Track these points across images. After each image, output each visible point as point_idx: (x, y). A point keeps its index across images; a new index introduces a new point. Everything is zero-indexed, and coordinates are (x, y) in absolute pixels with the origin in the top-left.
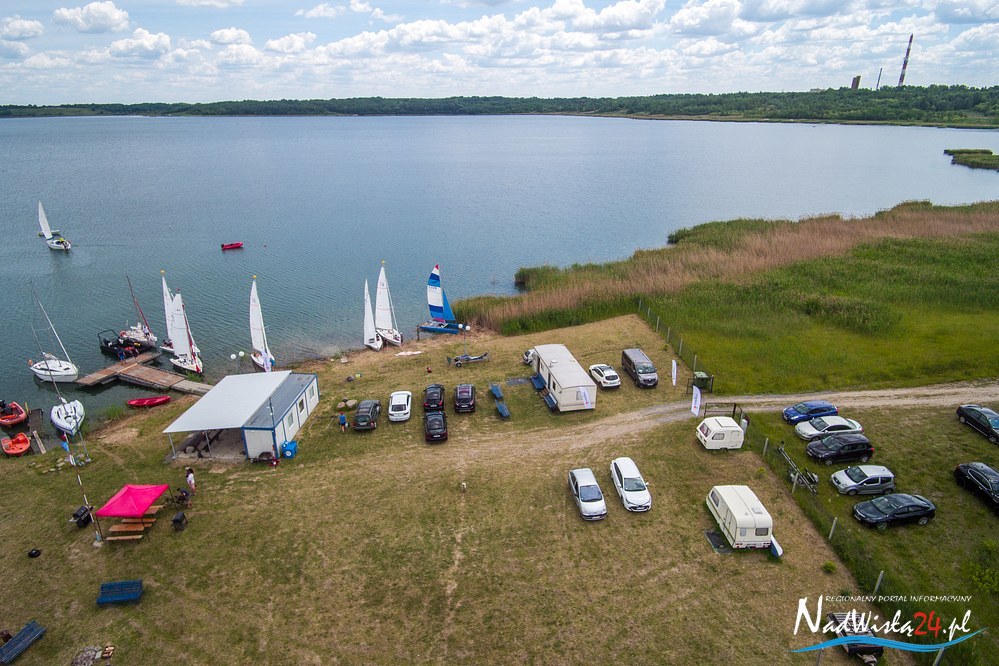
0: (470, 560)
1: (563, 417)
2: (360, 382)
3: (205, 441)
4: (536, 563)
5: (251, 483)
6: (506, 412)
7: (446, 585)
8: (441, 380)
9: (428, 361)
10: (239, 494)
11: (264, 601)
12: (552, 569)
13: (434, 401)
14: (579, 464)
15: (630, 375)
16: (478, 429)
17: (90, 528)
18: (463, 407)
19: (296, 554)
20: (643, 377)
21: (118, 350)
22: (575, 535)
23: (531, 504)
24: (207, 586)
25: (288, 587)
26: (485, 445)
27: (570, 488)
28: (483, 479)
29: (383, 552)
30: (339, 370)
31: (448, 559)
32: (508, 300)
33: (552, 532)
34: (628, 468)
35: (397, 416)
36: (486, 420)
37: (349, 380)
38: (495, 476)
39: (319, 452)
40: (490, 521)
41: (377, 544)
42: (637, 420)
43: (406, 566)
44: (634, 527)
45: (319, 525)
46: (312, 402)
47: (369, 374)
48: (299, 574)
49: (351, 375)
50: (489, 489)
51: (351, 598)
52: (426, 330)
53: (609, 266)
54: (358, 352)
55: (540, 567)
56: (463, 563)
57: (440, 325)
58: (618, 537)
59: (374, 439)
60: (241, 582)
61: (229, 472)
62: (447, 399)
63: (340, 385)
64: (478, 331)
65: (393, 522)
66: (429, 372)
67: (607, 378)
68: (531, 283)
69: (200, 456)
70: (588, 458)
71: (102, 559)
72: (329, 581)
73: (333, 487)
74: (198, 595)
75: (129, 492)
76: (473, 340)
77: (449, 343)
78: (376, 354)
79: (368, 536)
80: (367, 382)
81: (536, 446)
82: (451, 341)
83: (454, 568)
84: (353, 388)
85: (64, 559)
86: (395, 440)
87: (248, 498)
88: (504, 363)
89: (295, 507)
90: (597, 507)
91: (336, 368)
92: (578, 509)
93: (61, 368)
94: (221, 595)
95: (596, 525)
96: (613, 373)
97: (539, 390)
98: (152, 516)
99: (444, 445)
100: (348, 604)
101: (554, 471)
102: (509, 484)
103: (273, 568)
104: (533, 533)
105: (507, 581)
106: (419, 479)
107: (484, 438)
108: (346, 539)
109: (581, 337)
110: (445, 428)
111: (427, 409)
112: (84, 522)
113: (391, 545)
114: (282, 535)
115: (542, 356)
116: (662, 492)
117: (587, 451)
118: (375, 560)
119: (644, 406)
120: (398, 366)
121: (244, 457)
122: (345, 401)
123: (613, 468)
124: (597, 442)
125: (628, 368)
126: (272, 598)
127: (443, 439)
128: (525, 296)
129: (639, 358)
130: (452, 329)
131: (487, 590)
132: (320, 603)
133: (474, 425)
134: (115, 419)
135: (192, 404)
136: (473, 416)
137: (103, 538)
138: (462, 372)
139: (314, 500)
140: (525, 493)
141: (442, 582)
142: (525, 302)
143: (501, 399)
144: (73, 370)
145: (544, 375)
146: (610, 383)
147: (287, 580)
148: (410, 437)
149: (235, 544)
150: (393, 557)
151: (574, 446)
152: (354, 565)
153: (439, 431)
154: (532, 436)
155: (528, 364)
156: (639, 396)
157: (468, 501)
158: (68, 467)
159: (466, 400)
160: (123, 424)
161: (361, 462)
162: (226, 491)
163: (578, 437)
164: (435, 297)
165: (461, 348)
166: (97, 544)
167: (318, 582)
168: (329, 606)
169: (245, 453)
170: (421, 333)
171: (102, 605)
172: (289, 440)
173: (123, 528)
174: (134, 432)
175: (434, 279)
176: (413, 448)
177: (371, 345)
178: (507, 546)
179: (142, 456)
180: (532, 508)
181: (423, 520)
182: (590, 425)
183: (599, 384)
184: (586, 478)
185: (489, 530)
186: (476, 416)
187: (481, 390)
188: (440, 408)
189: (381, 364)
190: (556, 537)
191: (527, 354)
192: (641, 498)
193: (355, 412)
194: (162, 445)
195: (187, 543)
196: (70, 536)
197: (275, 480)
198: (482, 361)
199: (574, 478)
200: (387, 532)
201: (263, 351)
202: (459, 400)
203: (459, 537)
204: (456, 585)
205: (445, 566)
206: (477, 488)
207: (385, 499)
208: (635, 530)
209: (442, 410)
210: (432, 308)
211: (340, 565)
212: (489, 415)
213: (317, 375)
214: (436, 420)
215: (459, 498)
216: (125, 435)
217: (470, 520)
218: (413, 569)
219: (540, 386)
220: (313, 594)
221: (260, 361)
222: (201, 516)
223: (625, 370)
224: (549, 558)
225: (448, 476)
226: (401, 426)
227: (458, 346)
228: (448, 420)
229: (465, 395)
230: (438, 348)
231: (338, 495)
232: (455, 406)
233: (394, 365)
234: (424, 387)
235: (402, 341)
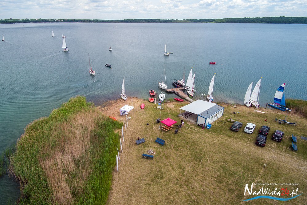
2: (238, 115)
3: (188, 115)
5: (195, 130)
6: (296, 148)
8: (269, 125)
9: (267, 117)
10: (192, 132)
11: (189, 162)
13: (264, 132)
16: (279, 149)
17: (159, 124)
18: (276, 139)
19: (201, 155)
21: (176, 85)
24: (177, 150)
25: (196, 162)
26: (280, 156)
28: (274, 167)
29: (227, 170)
30: (232, 109)
35: (247, 131)
36: (285, 147)
37: (234, 113)
38: (280, 169)
39: (217, 131)
41: (226, 166)
43: (233, 178)
45: (210, 151)
46: (220, 115)
47: (241, 114)
48: (200, 161)
49: (235, 112)
50: (276, 172)
51: (212, 176)
52: (270, 106)
54: (241, 105)
57: (277, 106)
59: (236, 135)
60: (186, 154)
61: (191, 125)
62: (270, 133)
63: (230, 113)
64: (295, 113)
65: (234, 163)
66: (266, 121)
69: (186, 118)
71: (159, 132)
72: (208, 168)
73: (218, 143)
74: (175, 151)
75: (168, 119)
76: (290, 116)
77: (279, 113)
78: (247, 108)
79: (224, 162)
80: (240, 116)
82: (280, 113)
84: (234, 116)
85: (152, 128)
86: (244, 138)
87: (193, 134)
88: (303, 129)
89: (205, 143)
91: (231, 108)
93: (164, 86)
94: (180, 154)
98: (171, 127)
99: (262, 148)
100: (211, 177)
102: (286, 175)
103: (194, 155)
106: (248, 154)
107: (281, 153)
108: (217, 159)
110: (265, 142)
111: (260, 133)
112: (158, 122)
113: (231, 169)
114: (199, 148)
118: (224, 170)
120: (254, 115)
121: (196, 123)
122: (231, 119)
126: (191, 163)
127: (263, 146)
130: (283, 109)
132: (203, 172)
133: (278, 147)
134: (171, 101)
135: (188, 104)
136: (279, 144)
137: (161, 127)
138: (280, 126)
139: (211, 144)
143: (295, 142)
144: (166, 87)
147: (197, 161)
148: (250, 140)
149: (187, 144)
150: (230, 173)
152: (216, 168)
153: (262, 143)
154: (305, 162)
157: (265, 171)
158: (159, 109)
159: (278, 137)
160: (172, 103)
161: (229, 140)
162: (189, 129)
164: (278, 95)
165: (284, 117)
166: (159, 128)
167: (205, 166)
168: (205, 174)
169: (197, 122)
170: (268, 106)
171: (156, 142)
172: (210, 123)
173: (165, 127)
174: (173, 106)
175: (281, 89)
176: (249, 144)
177: (246, 105)
179: (173, 112)
181: (244, 168)
186: (281, 144)
187: (287, 136)
188: (266, 135)
189: (247, 112)
193: (232, 124)
194: (178, 112)
195: (176, 138)
196: (155, 124)
197: (202, 133)
198: (292, 125)
200: (230, 165)
201: (210, 95)
202: (275, 135)
203: (256, 181)
206: (270, 169)
207: (233, 155)
209: (266, 136)
210: (275, 99)
211: (212, 165)
212: (287, 146)
213: (224, 108)
214: (262, 138)
215: (262, 168)
216: (171, 106)
217: (263, 178)
218: (235, 181)
220: (202, 168)
221: (209, 98)
222: (181, 133)
225: (260, 159)
226: (248, 135)
227: (283, 116)
228: (267, 141)
229: (279, 135)
230: (273, 114)
231: (219, 146)
232: (273, 137)
233: (253, 114)
234: (262, 125)
235: (259, 107)
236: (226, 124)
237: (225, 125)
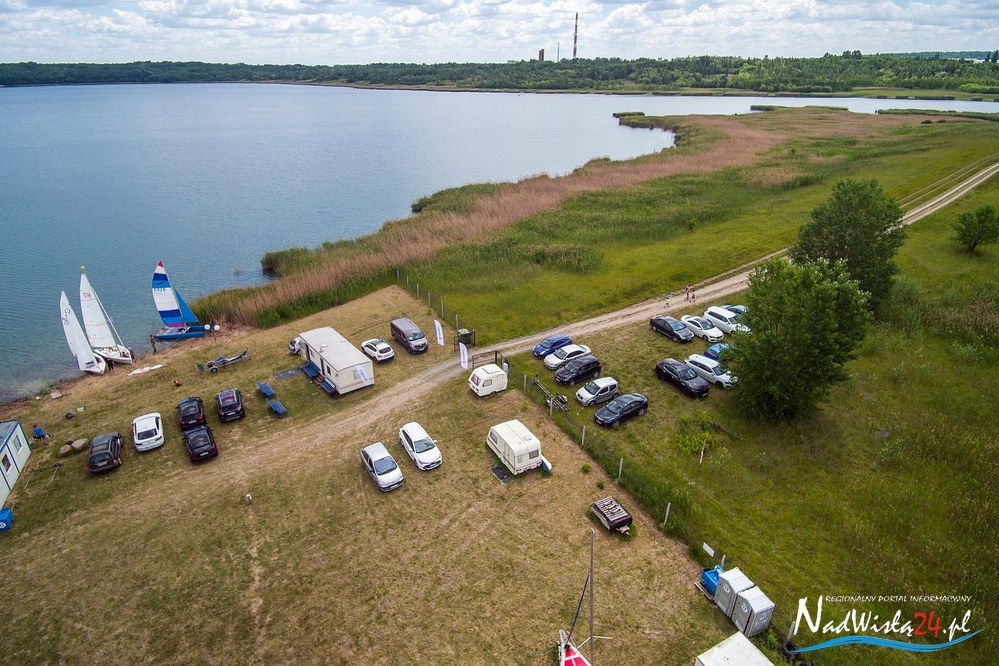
0: (272, 571)
1: (344, 400)
2: (85, 416)
4: (343, 549)
6: (282, 409)
7: (249, 605)
8: (195, 392)
9: (174, 374)
12: (361, 549)
13: (192, 417)
14: (369, 441)
15: (402, 344)
16: (253, 434)
18: (230, 414)
20: (414, 344)
22: (377, 510)
23: (327, 494)
26: (265, 448)
27: (364, 466)
28: (269, 484)
29: (165, 598)
30: (51, 408)
31: (246, 578)
32: (259, 290)
33: (354, 514)
34: (416, 431)
35: (145, 444)
36: (260, 422)
37: (69, 417)
38: (283, 478)
39: (46, 512)
40: (286, 525)
41: (155, 592)
42: (416, 385)
44: (430, 484)
45: (70, 596)
46: (20, 454)
47: (94, 405)
49: (70, 411)
50: (279, 492)
52: (162, 339)
54: (74, 381)
55: (348, 551)
56: (264, 577)
57: (180, 330)
58: (418, 498)
59: (122, 476)
63: (57, 426)
64: (230, 329)
65: (170, 562)
66: (178, 385)
67: (381, 352)
68: (282, 267)
70: (376, 433)
73: (78, 547)
76: (225, 340)
77: (196, 348)
78: (100, 379)
79: (140, 587)
80: (96, 414)
81: (321, 435)
82: (199, 346)
83: (256, 584)
84: (76, 426)
86: (151, 472)
88: (268, 357)
90: (396, 475)
91: (46, 406)
92: (375, 484)
95: (396, 493)
96: (385, 345)
97: (314, 378)
99: (216, 462)
101: (345, 454)
102: (300, 480)
104: (335, 522)
105: (317, 577)
106: (192, 506)
107: (262, 442)
108: (112, 599)
109: (347, 316)
110: (213, 442)
111: (185, 427)
113: (172, 587)
115: (309, 342)
116: (449, 444)
117: (374, 426)
119: (420, 371)
120: (135, 387)
122: (70, 443)
123: (402, 436)
124: (382, 415)
125: (399, 338)
127: (213, 455)
128: (277, 282)
129: (407, 326)
130: (196, 332)
131: (297, 593)
133: (248, 431)
136: (245, 421)
138: (220, 377)
140: (319, 485)
141: (245, 604)
142: (279, 289)
143: (272, 396)
145: (316, 361)
146: (384, 356)
148: (170, 463)
150: (178, 599)
151: (360, 425)
153: (206, 448)
154: (315, 426)
155: (296, 354)
156: (413, 362)
157: (257, 512)
159: (232, 407)
161: (111, 508)
163: (363, 415)
164: (165, 299)
165: (213, 352)
170: (158, 345)
175: (160, 280)
176: (177, 475)
177: (93, 369)
178: (310, 542)
180: (329, 497)
181: (207, 548)
182: (372, 401)
183: (373, 359)
184: (378, 452)
185: (287, 533)
186: (248, 421)
187: (248, 392)
188: (202, 422)
189: (110, 389)
190: (359, 517)
191: (293, 343)
192: (432, 456)
193: (86, 453)
198: (242, 361)
199: (366, 456)
200: (164, 574)
202: (224, 409)
203: (254, 552)
204: (261, 602)
205: (244, 586)
206: (266, 495)
207: (153, 540)
208: (431, 486)
209: (205, 423)
210: (164, 314)
212: (262, 416)
213: (20, 420)
214: (199, 436)
215: (246, 511)
217: (263, 531)
218: (207, 603)
219: (313, 373)
223: (397, 340)
224: (355, 540)
225: (228, 492)
226: (156, 454)
227: (209, 349)
228: (214, 434)
229: (230, 402)
230: (184, 356)
231: (88, 553)
232: (221, 416)
233: (129, 386)
234: (175, 404)
236: (63, 469)
237: (62, 474)
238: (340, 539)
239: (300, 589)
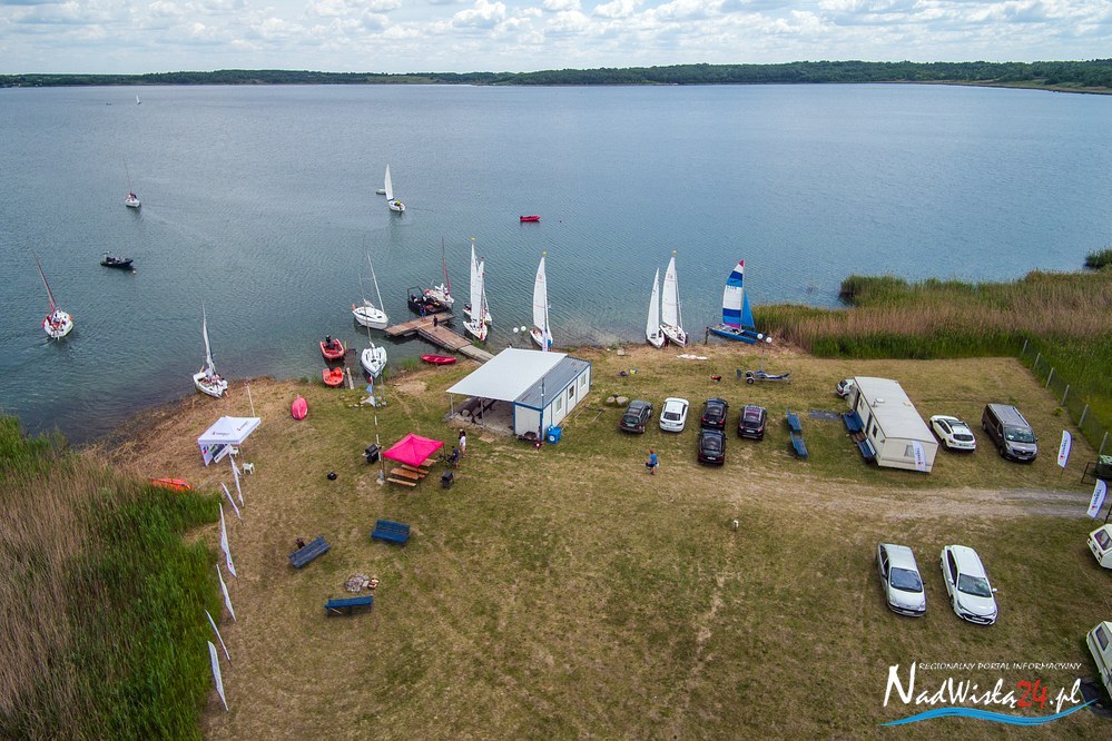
0: (731, 612)
1: (881, 473)
2: (634, 379)
3: (481, 408)
4: (814, 642)
5: (513, 459)
6: (803, 450)
7: (698, 630)
8: (726, 394)
10: (502, 468)
11: (510, 581)
12: (835, 656)
13: (713, 418)
14: (894, 538)
15: (992, 439)
16: (763, 462)
17: (376, 466)
18: (750, 432)
19: (545, 543)
20: (1012, 446)
21: (420, 307)
22: (873, 626)
23: (819, 570)
24: (462, 549)
25: (533, 575)
26: (770, 483)
27: (876, 565)
28: (760, 522)
29: (633, 571)
30: (614, 362)
31: (705, 602)
32: (827, 314)
33: (841, 612)
34: (968, 561)
35: (669, 425)
36: (775, 453)
37: (623, 374)
38: (777, 523)
39: (581, 444)
40: (762, 574)
41: (627, 560)
42: (994, 503)
43: (656, 593)
44: (964, 640)
45: (572, 520)
46: (582, 390)
47: (644, 372)
48: (545, 565)
49: (625, 370)
50: (768, 537)
51: (592, 608)
52: (716, 333)
53: (982, 288)
54: (637, 346)
55: (819, 648)
56: (721, 613)
57: (734, 331)
58: (938, 647)
59: (640, 444)
60: (492, 555)
61: (495, 444)
62: (730, 417)
63: (613, 377)
64: (781, 345)
65: (648, 541)
67: (956, 436)
68: (864, 296)
69: (473, 421)
70: (908, 533)
71: (382, 496)
72: (573, 582)
73: (591, 485)
74: (452, 555)
75: (411, 441)
76: (772, 354)
77: (742, 353)
78: (656, 352)
79: (620, 548)
80: (642, 381)
81: (837, 501)
82: (745, 352)
83: (711, 615)
84: (625, 384)
85: (353, 487)
86: (663, 451)
87: (508, 473)
88: (809, 389)
89: (551, 495)
90: (915, 600)
91: (611, 359)
92: (884, 595)
93: (375, 316)
94: (472, 561)
95: (907, 622)
96: (966, 431)
97: (852, 432)
98: (425, 468)
99: (719, 471)
100: (588, 613)
101: (858, 537)
102: (794, 537)
103: (521, 550)
104: (816, 607)
105: (773, 652)
106: (684, 501)
107: (768, 475)
108: (596, 544)
109: (925, 376)
110: (723, 451)
111: (704, 425)
112: (373, 459)
113: (643, 565)
114: (535, 520)
115: (864, 391)
116: (1017, 606)
117: (909, 525)
118: (623, 576)
119: (1008, 486)
120: (678, 370)
121: (510, 432)
122: (616, 396)
123: (944, 556)
124: (927, 517)
125: (991, 429)
126: (517, 581)
127: (718, 463)
128: (851, 310)
129: (1008, 416)
130: (748, 337)
131: (747, 653)
132: (561, 602)
133: (759, 456)
134: (410, 370)
135: (473, 369)
136: (760, 445)
137: (385, 478)
138: (753, 390)
139: (570, 494)
140: (813, 554)
141: (694, 625)
142: (851, 319)
143: (798, 432)
144: (384, 319)
145: (863, 414)
146: (958, 444)
147: (533, 568)
148: (680, 451)
149: (491, 516)
150: (643, 579)
151: (891, 514)
152: (600, 574)
153: (714, 453)
154: (834, 487)
155: (842, 397)
156: (1002, 470)
157: (738, 543)
158: (368, 406)
159: (752, 425)
160: (416, 376)
161: (623, 466)
162: (490, 461)
163: (899, 503)
164: (732, 298)
165: (756, 362)
166: (380, 482)
167: (562, 579)
168: (569, 608)
169: (512, 428)
170: (710, 336)
171: (375, 539)
172: (555, 425)
173: (402, 473)
174: (422, 386)
175: (736, 278)
176: (682, 465)
177: (652, 340)
178: (780, 610)
179: (426, 410)
180: (819, 574)
181: (682, 549)
182: (919, 493)
183: (942, 442)
184: (901, 558)
185: (760, 584)
186: (764, 447)
187: (775, 416)
188: (720, 427)
189: (659, 364)
190: (847, 619)
191: (843, 384)
192: (985, 607)
193: (624, 410)
194: (443, 403)
195: (451, 503)
196: (360, 468)
197: (536, 462)
198: (781, 382)
199: (885, 555)
200: (640, 550)
201: (543, 329)
202: (745, 423)
203: (721, 581)
204: (709, 635)
205: (702, 607)
206: (751, 530)
207: (643, 513)
208: (964, 645)
209: (722, 429)
210: (727, 312)
211: (585, 570)
212: (780, 448)
213: (591, 363)
214: (713, 439)
215: (728, 536)
216: (414, 386)
217: (737, 567)
218: (663, 600)
219: (854, 427)
220: (556, 591)
221: (538, 338)
222: (466, 480)
223: (987, 431)
224: (833, 643)
225: (719, 507)
226: (672, 437)
227: (753, 358)
228: (727, 443)
229: (753, 419)
230: (729, 357)
231: (594, 494)
232: (739, 428)
233: (674, 367)
234: (704, 399)
235: (686, 342)
236: (604, 415)
237: (602, 419)
238: (815, 630)
239: (751, 651)
